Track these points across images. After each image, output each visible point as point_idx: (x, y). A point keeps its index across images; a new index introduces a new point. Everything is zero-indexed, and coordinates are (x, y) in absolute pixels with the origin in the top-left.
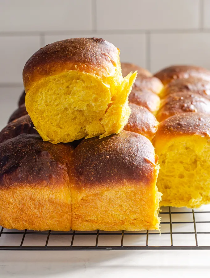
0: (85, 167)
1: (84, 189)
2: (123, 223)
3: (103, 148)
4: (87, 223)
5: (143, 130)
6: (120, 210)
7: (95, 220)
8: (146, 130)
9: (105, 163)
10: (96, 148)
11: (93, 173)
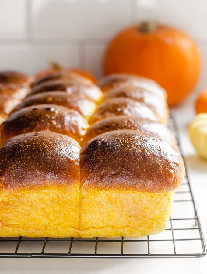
0: (6, 167)
1: (4, 190)
2: (46, 228)
3: (24, 148)
4: (8, 227)
5: (71, 131)
6: (42, 214)
7: (17, 224)
8: (74, 132)
9: (26, 163)
10: (18, 147)
11: (14, 174)
